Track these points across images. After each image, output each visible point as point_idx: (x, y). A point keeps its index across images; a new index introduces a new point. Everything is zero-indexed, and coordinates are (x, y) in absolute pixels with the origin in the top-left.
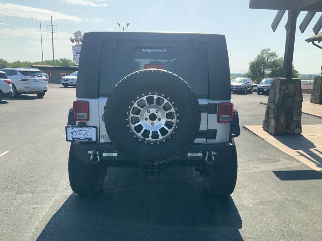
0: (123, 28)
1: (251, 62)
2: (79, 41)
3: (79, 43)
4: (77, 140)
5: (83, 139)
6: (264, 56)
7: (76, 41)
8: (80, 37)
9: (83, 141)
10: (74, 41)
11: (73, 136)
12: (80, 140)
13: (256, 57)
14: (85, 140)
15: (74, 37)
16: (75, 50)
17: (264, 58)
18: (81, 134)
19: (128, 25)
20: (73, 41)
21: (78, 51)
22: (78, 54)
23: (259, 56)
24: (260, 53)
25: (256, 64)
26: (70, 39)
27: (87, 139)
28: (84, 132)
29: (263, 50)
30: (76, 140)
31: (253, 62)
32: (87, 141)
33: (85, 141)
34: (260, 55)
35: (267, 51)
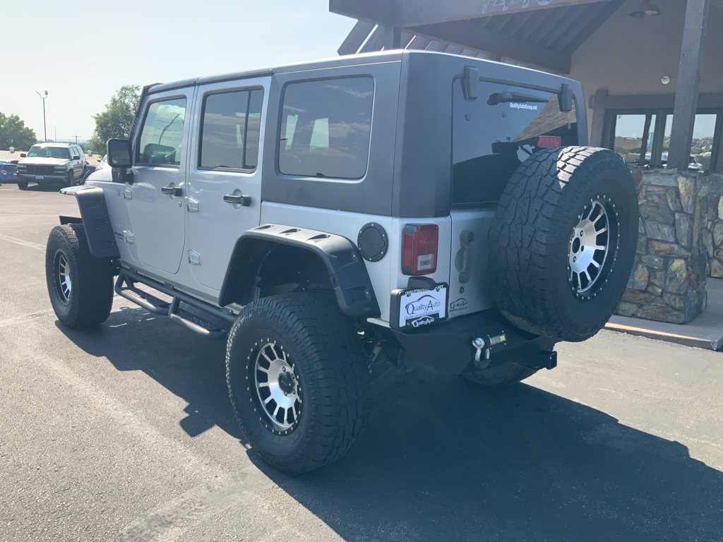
1: (98, 114)
4: (415, 324)
5: (424, 319)
6: (126, 101)
9: (426, 323)
11: (409, 316)
12: (420, 321)
13: (109, 103)
14: (429, 319)
17: (128, 107)
18: (421, 308)
23: (115, 102)
24: (116, 94)
25: (112, 119)
27: (431, 316)
28: (425, 301)
29: (123, 89)
30: (413, 323)
31: (104, 115)
32: (433, 320)
33: (429, 322)
34: (117, 98)
35: (133, 90)
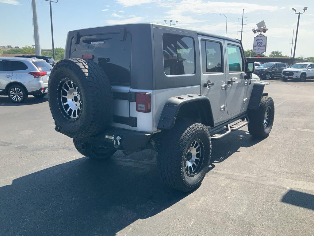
0: (300, 13)
2: (261, 32)
3: (261, 33)
7: (259, 31)
8: (262, 28)
10: (257, 31)
15: (256, 28)
16: (256, 40)
19: (305, 9)
20: (255, 32)
21: (259, 42)
22: (259, 45)
26: (253, 30)
